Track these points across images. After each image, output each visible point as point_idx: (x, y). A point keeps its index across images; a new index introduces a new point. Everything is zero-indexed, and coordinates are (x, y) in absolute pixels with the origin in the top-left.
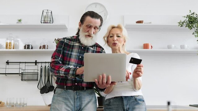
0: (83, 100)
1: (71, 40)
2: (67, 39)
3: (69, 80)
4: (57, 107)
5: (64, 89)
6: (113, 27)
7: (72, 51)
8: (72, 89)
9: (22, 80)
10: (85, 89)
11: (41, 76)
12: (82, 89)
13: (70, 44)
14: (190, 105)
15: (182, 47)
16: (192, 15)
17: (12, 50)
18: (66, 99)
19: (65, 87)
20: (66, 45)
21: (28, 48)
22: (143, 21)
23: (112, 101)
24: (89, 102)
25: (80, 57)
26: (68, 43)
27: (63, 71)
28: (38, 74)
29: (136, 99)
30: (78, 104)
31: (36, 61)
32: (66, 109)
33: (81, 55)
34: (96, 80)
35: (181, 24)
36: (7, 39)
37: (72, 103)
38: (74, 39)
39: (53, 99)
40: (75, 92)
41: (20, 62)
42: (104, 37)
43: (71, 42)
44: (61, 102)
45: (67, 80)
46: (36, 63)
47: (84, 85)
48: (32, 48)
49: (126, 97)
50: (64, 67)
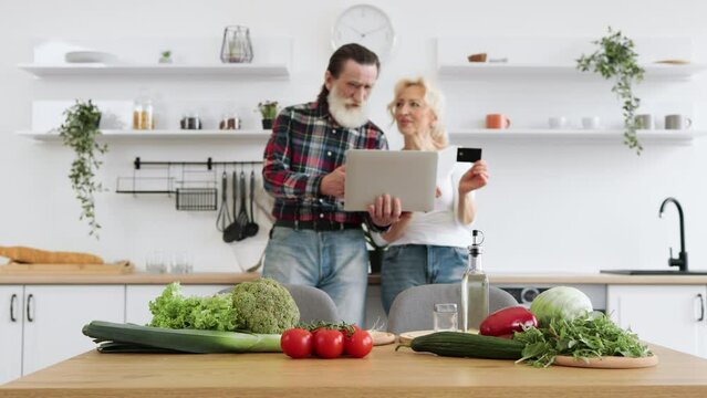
0: (337, 252)
1: (305, 111)
2: (297, 111)
3: (305, 207)
4: (280, 269)
5: (293, 226)
6: (409, 85)
7: (309, 140)
8: (312, 228)
9: (178, 207)
10: (342, 227)
11: (224, 198)
12: (335, 227)
13: (303, 122)
14: (602, 272)
15: (587, 123)
16: (614, 40)
17: (149, 132)
18: (299, 249)
19: (296, 223)
20: (296, 124)
21: (191, 126)
22: (485, 55)
23: (401, 251)
24: (351, 259)
25: (330, 154)
26: (297, 119)
27: (292, 186)
28: (216, 193)
29: (456, 254)
30: (328, 261)
31: (210, 159)
32: (301, 273)
33: (332, 148)
34: (373, 207)
35: (584, 64)
36: (137, 103)
37: (314, 260)
38: (313, 110)
39: (268, 250)
40: (320, 234)
41: (170, 163)
42: (390, 107)
43: (305, 117)
44: (289, 258)
45: (301, 207)
46: (210, 164)
47: (340, 217)
48: (200, 127)
49: (434, 247)
50: (292, 176)
